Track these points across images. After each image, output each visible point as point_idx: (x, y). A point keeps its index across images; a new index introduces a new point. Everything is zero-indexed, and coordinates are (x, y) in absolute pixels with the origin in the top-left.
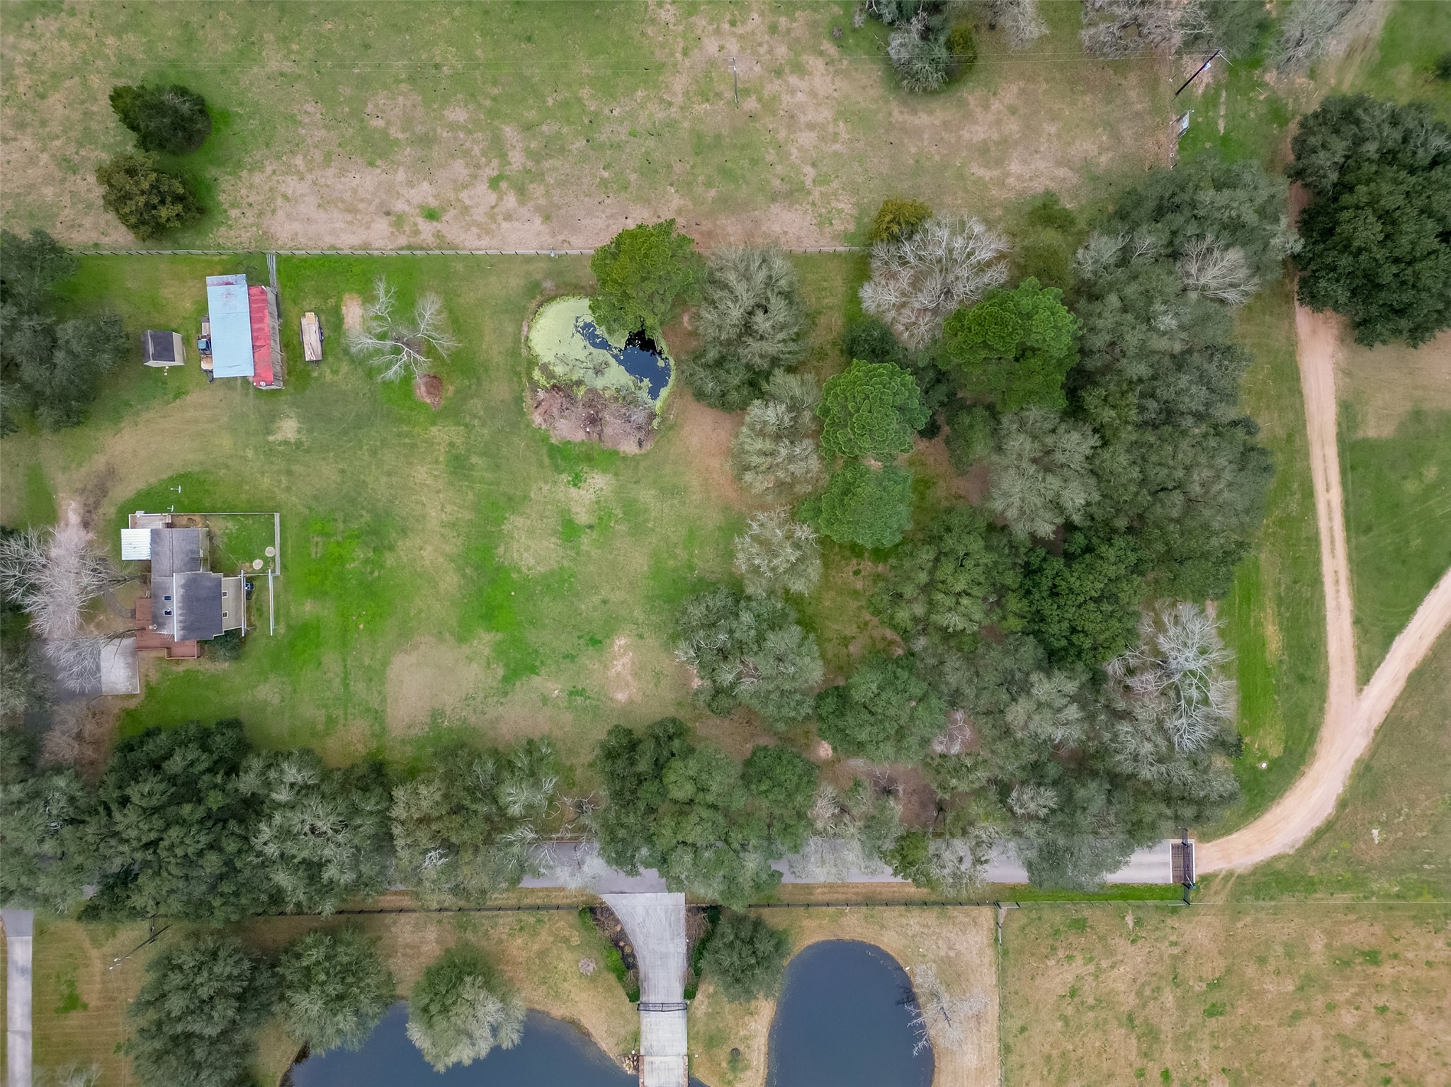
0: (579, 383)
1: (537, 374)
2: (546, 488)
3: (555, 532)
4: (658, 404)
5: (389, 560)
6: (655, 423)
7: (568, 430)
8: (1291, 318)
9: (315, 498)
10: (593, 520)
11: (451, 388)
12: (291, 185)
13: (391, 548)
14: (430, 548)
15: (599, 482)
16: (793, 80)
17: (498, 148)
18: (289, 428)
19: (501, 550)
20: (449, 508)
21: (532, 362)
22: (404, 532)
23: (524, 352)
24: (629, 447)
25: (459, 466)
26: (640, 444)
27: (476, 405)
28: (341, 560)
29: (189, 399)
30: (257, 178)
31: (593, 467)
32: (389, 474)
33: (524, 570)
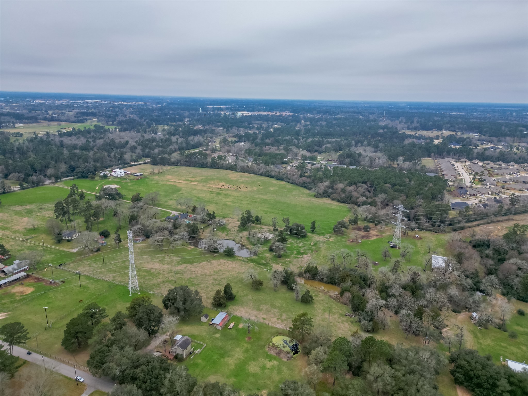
0: (279, 347)
1: (271, 344)
2: (263, 360)
3: (260, 367)
4: (294, 356)
5: (222, 359)
6: (292, 358)
7: (273, 353)
8: (456, 392)
9: (214, 346)
10: (270, 368)
11: (253, 340)
12: (242, 309)
13: (224, 358)
14: (232, 361)
15: (275, 363)
16: (341, 324)
17: (281, 315)
18: (218, 335)
19: (247, 366)
20: (240, 356)
21: (271, 342)
22: (228, 356)
23: (270, 340)
24: (285, 360)
25: (247, 351)
26: (287, 360)
27: (256, 344)
28: (212, 356)
29: (203, 327)
30: (237, 307)
31: (274, 360)
32: (232, 347)
33: (250, 371)
